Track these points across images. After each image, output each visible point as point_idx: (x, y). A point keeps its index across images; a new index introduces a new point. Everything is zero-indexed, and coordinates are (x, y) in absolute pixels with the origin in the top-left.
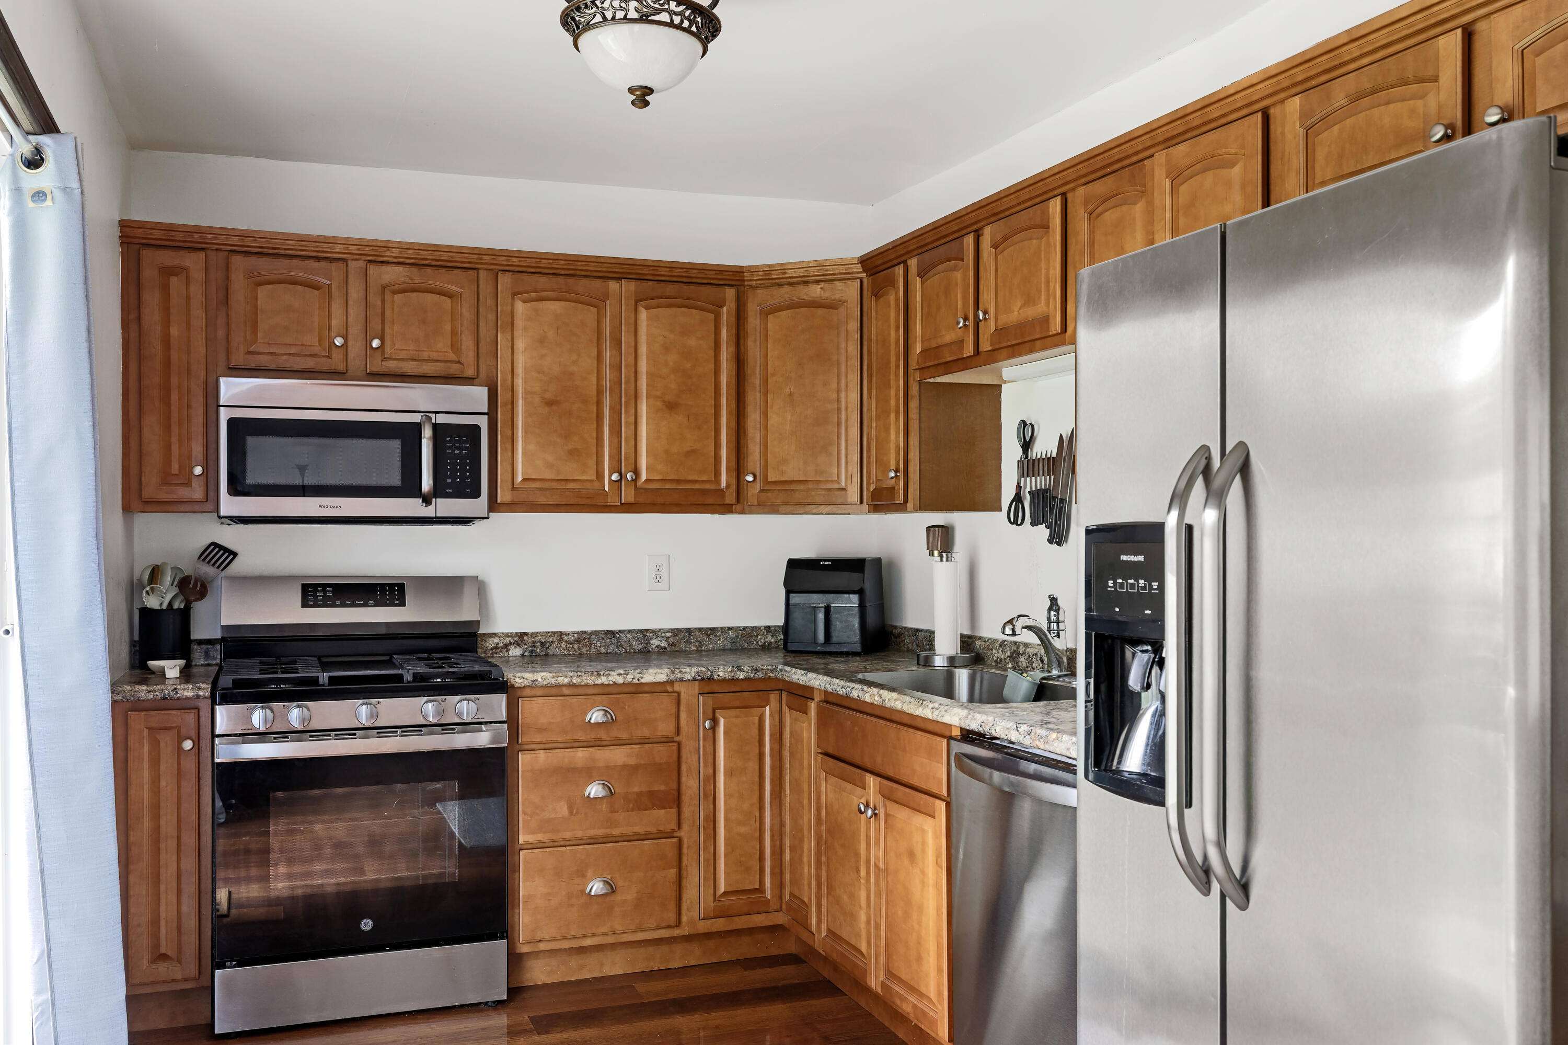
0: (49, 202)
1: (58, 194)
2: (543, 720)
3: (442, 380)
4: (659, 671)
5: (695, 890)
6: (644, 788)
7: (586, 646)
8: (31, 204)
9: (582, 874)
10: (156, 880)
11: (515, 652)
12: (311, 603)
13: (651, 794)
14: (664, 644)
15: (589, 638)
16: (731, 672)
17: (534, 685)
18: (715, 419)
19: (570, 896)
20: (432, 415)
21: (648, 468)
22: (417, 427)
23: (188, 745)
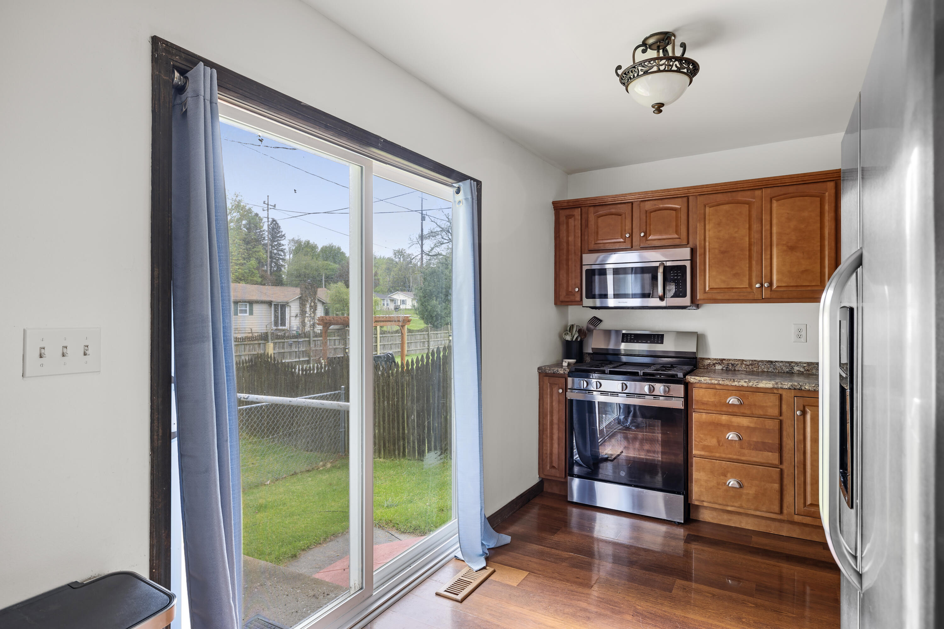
0: (461, 204)
1: (464, 201)
2: (705, 399)
3: (672, 247)
4: (768, 382)
5: (792, 498)
6: (760, 440)
7: (756, 367)
8: (457, 206)
9: (725, 475)
10: (552, 439)
11: (719, 367)
12: (625, 341)
13: (763, 443)
14: (802, 370)
15: (758, 364)
16: (814, 387)
17: (700, 382)
18: (821, 253)
19: (718, 484)
20: (665, 263)
21: (778, 281)
22: (656, 268)
23: (561, 391)
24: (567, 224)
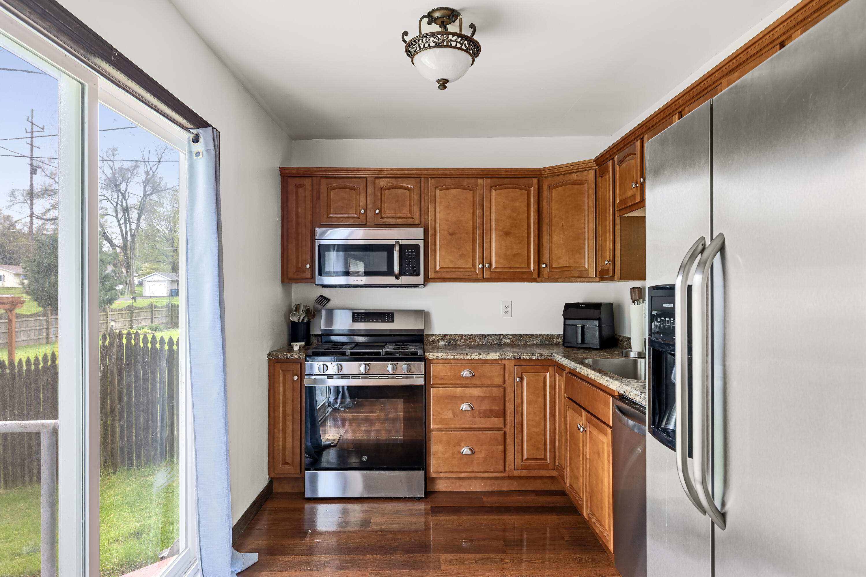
0: (201, 156)
1: (204, 152)
2: (442, 374)
3: (406, 226)
4: (495, 354)
5: (512, 456)
6: (488, 408)
7: (473, 341)
8: (195, 157)
9: (459, 444)
11: (442, 343)
12: (356, 320)
13: (491, 410)
14: (509, 341)
15: (474, 338)
16: (530, 356)
17: (437, 358)
18: (528, 239)
19: (453, 454)
20: (400, 241)
21: (496, 262)
22: (392, 247)
23: (296, 378)
24: (297, 193)
